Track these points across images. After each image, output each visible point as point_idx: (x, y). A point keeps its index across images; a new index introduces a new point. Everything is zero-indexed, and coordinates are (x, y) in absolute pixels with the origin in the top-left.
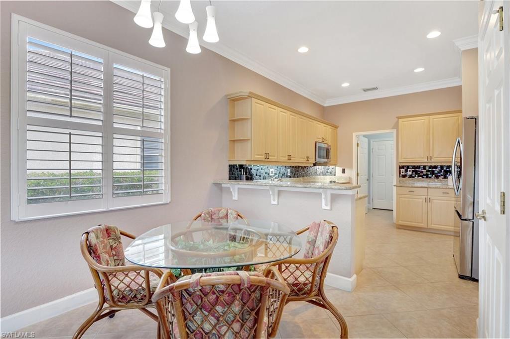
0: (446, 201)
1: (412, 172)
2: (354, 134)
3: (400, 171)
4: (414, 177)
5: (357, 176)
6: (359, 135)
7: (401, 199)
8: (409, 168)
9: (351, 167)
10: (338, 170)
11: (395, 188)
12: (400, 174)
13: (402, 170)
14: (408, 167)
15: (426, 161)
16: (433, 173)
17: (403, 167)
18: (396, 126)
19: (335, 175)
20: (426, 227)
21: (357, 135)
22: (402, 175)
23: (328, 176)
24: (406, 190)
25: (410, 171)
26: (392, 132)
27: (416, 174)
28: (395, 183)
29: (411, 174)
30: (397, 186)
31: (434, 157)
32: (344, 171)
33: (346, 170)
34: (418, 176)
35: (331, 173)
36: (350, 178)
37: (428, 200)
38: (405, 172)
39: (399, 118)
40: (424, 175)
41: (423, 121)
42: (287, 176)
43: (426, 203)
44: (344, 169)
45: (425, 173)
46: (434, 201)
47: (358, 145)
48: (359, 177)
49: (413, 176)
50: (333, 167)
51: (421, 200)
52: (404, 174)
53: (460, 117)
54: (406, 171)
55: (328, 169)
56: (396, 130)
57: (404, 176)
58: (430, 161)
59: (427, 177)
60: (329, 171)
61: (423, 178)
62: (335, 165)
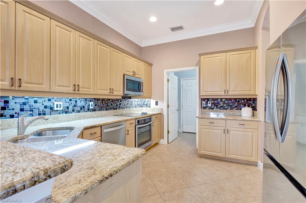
0: (242, 133)
1: (212, 104)
2: (165, 71)
3: (201, 103)
4: (213, 109)
5: (168, 107)
6: (169, 72)
7: (203, 130)
8: (209, 101)
9: (163, 100)
10: (153, 102)
11: (197, 119)
12: (202, 105)
13: (203, 102)
14: (208, 99)
15: (224, 94)
16: (228, 105)
17: (204, 100)
18: (199, 64)
19: (150, 107)
20: (224, 157)
21: (167, 72)
22: (203, 107)
23: (144, 108)
24: (207, 122)
25: (210, 103)
26: (196, 69)
27: (214, 105)
28: (198, 115)
29: (210, 106)
30: (199, 118)
31: (231, 90)
32: (157, 103)
33: (158, 102)
34: (216, 108)
35: (147, 105)
36: (162, 109)
37: (226, 131)
38: (206, 105)
39: (200, 55)
40: (221, 107)
41: (221, 57)
42: (88, 109)
43: (225, 134)
44: (157, 102)
45: (222, 105)
46: (232, 132)
47: (168, 81)
48: (169, 108)
49: (213, 107)
50: (148, 99)
51: (220, 131)
52: (205, 106)
53: (252, 53)
54: (207, 103)
55: (144, 102)
56: (198, 67)
57: (205, 108)
58: (227, 94)
59: (224, 109)
60: (145, 103)
61: (220, 109)
62: (150, 98)
